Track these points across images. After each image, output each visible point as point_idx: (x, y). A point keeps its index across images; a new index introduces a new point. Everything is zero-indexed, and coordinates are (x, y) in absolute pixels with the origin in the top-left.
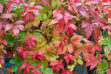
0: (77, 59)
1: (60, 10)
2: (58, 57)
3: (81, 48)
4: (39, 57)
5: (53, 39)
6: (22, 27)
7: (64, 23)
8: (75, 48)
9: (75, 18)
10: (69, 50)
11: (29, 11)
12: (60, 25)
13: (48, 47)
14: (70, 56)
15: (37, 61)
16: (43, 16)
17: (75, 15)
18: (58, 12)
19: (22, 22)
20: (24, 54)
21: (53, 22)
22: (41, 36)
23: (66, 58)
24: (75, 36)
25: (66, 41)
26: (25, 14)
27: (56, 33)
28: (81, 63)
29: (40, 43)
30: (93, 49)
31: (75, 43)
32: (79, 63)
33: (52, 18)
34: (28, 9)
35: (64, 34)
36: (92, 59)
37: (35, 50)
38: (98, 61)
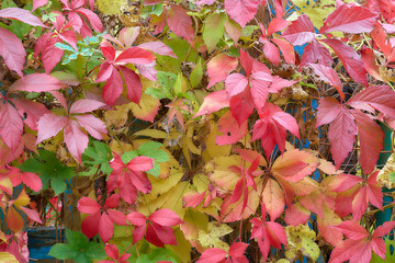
0: (298, 239)
1: (233, 59)
2: (227, 231)
3: (313, 196)
4: (160, 235)
5: (208, 166)
6: (96, 126)
7: (250, 110)
8: (290, 198)
9: (289, 89)
10: (268, 206)
11: (122, 63)
12: (236, 117)
13: (189, 194)
14: (273, 227)
15: (152, 246)
16: (171, 82)
17: (287, 75)
18: (224, 65)
19: (97, 105)
20: (105, 222)
21: (210, 104)
22: (166, 157)
23: (257, 235)
24: (291, 153)
25: (259, 172)
26: (107, 75)
27: (218, 142)
28: (313, 251)
29: (161, 180)
30: (355, 202)
31: (292, 180)
32: (304, 253)
33: (203, 85)
34: (118, 54)
35: (248, 146)
36: (353, 237)
37: (141, 204)
38: (374, 247)
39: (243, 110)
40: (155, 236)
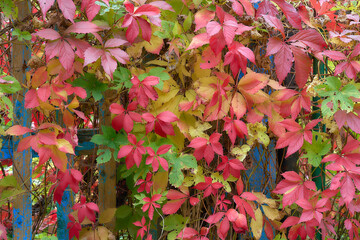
0: (255, 132)
1: (212, 12)
2: (208, 127)
3: (265, 104)
4: (164, 129)
5: (196, 84)
6: (121, 56)
7: (223, 45)
8: (250, 105)
9: (249, 32)
10: (235, 110)
11: (138, 15)
12: (214, 50)
13: (183, 102)
14: (239, 124)
15: (158, 136)
16: (171, 27)
17: (248, 23)
18: (206, 17)
19: (121, 42)
20: (127, 120)
21: (197, 41)
22: (167, 77)
23: (228, 129)
24: (250, 74)
25: (229, 87)
26: (129, 23)
27: (202, 67)
28: (264, 140)
29: (164, 93)
30: (293, 107)
31: (250, 93)
32: (260, 141)
33: (192, 30)
34: (136, 9)
35: (222, 71)
36: (291, 130)
37: (151, 110)
38: (306, 136)
39: (218, 46)
40: (160, 130)
